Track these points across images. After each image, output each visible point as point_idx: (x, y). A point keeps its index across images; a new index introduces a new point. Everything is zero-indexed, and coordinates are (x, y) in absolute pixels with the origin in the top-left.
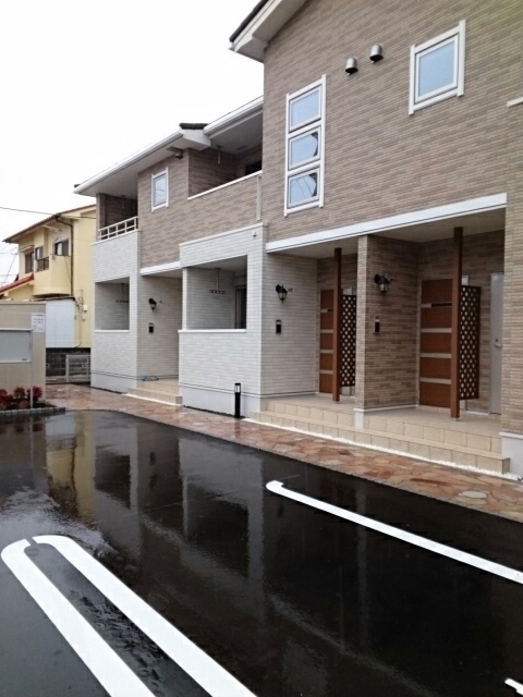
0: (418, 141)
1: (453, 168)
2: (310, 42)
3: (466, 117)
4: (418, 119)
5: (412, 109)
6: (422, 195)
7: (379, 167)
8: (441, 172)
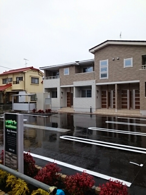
0: (126, 72)
1: (131, 76)
2: (105, 54)
3: (133, 70)
4: (125, 69)
5: (124, 67)
6: (126, 79)
7: (119, 74)
8: (130, 76)
